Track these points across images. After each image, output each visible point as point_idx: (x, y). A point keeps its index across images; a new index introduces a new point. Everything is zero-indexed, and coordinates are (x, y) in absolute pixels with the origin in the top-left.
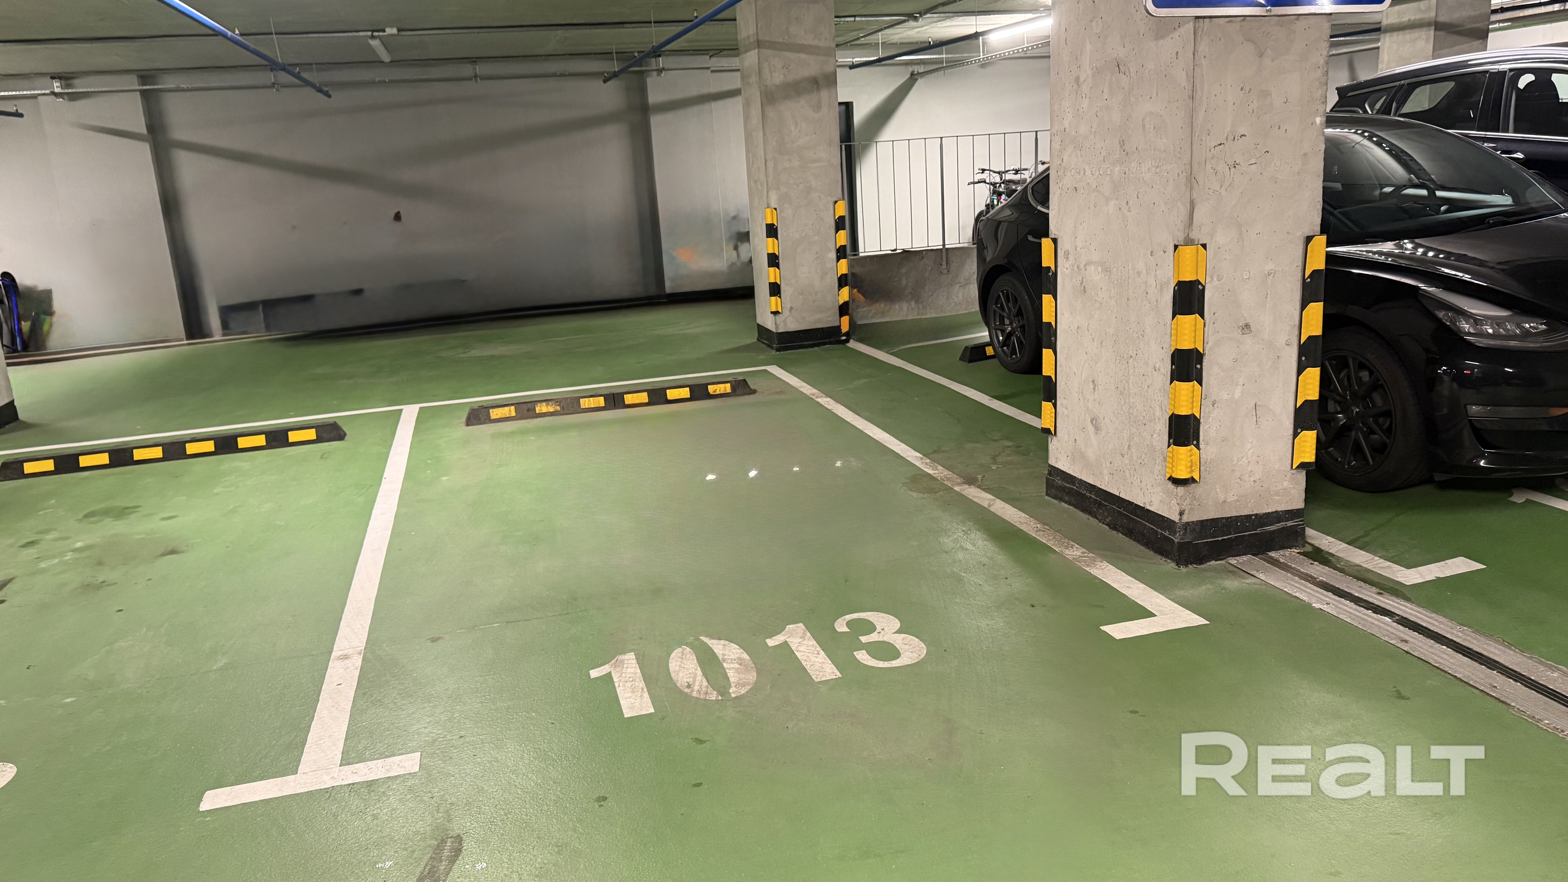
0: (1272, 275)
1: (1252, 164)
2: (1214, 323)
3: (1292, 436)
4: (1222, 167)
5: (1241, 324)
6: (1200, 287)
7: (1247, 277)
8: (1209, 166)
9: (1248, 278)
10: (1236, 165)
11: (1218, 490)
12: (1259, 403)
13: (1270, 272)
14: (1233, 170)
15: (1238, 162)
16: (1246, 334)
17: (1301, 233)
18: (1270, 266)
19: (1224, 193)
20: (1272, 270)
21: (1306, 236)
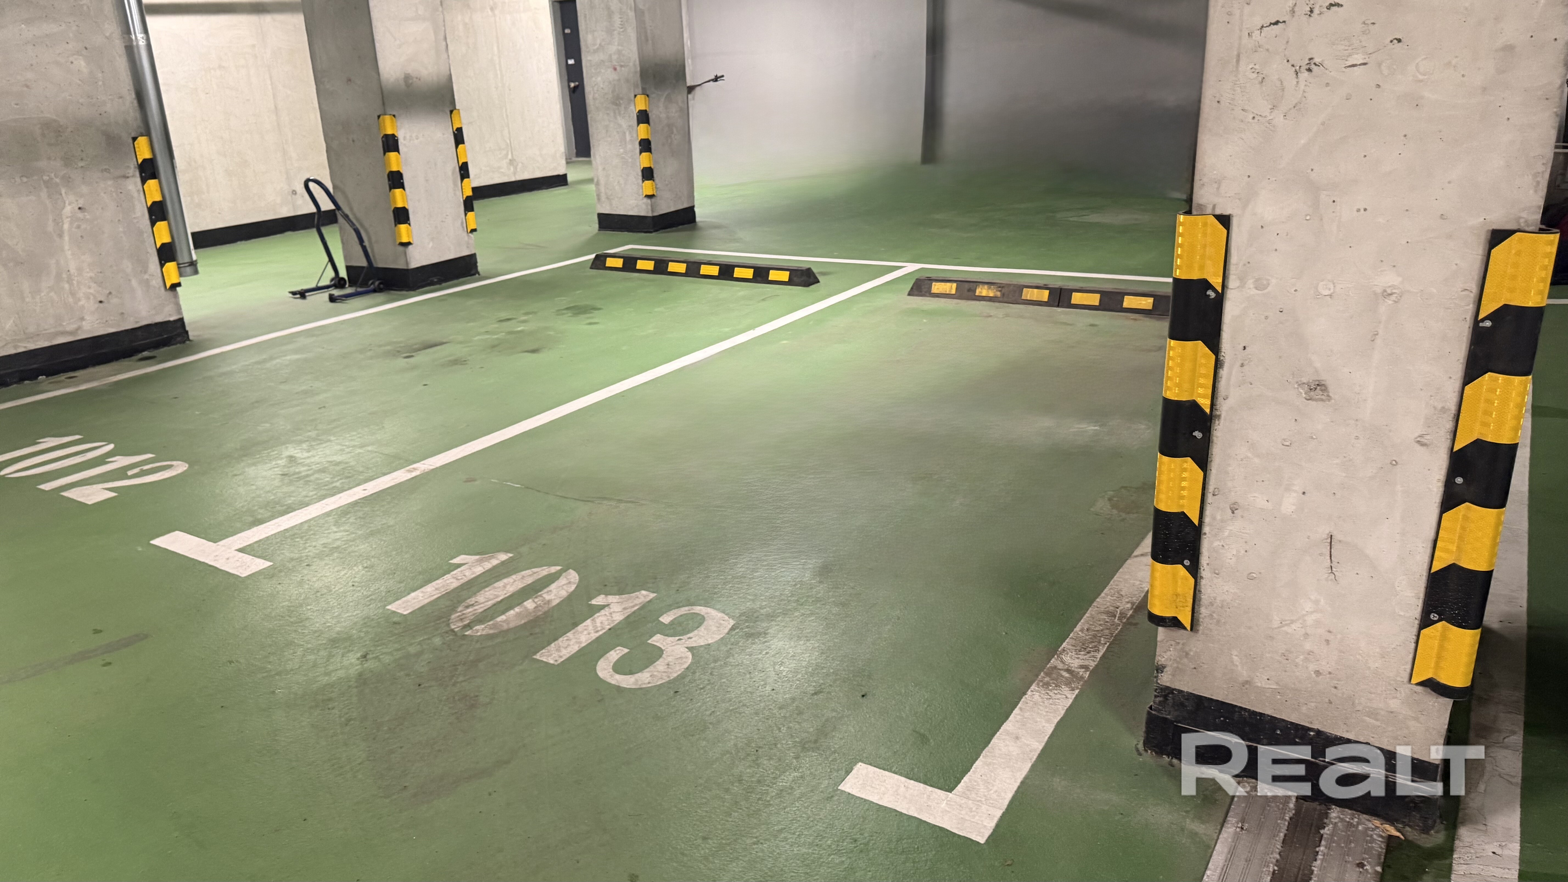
0: (1393, 297)
1: (1354, 66)
2: (1242, 365)
3: (1417, 622)
4: (1277, 69)
5: (1304, 380)
6: (1211, 294)
7: (1327, 292)
8: (1245, 67)
9: (1331, 296)
10: (1313, 66)
11: (1235, 658)
12: (1337, 536)
13: (1389, 291)
14: (1305, 75)
15: (1317, 60)
16: (1316, 400)
17: (1482, 219)
18: (1389, 279)
19: (1278, 118)
20: (1393, 286)
21: (1491, 228)
